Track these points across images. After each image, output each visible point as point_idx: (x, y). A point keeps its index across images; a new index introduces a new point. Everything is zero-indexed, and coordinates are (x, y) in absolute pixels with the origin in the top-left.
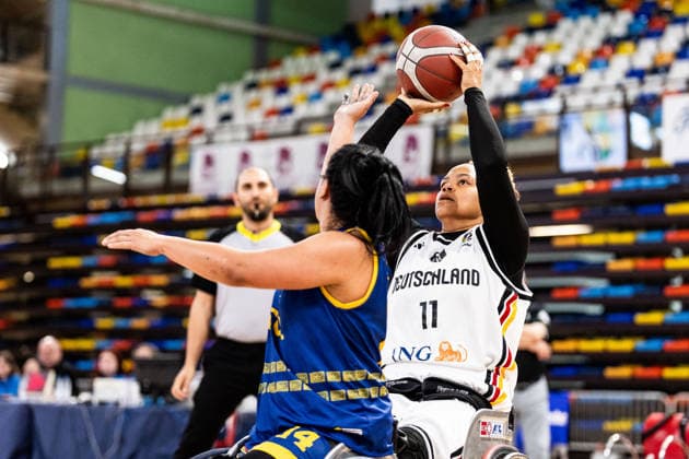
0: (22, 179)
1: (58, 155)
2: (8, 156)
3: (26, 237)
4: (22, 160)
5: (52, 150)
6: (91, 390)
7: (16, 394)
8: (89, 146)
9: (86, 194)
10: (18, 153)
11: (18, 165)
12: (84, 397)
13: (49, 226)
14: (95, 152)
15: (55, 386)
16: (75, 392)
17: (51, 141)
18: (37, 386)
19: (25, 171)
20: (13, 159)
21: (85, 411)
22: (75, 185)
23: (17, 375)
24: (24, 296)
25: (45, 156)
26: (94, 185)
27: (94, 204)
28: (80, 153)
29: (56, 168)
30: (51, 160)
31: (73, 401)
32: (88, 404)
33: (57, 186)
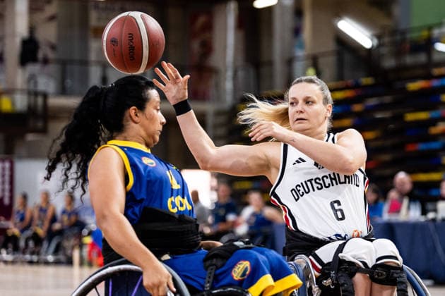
0: (383, 55)
1: (409, 36)
2: (372, 40)
3: (387, 99)
4: (382, 42)
5: (403, 33)
6: (435, 210)
7: (381, 215)
8: (430, 28)
9: (430, 64)
10: (379, 37)
11: (380, 45)
12: (431, 215)
13: (404, 90)
14: (436, 32)
15: (409, 208)
16: (424, 212)
17: (402, 26)
18: (395, 209)
19: (384, 50)
20: (376, 42)
21: (431, 226)
22: (422, 58)
23: (381, 201)
24: (389, 142)
25: (398, 37)
26: (436, 57)
27: (436, 71)
28: (425, 33)
29: (408, 46)
30: (404, 40)
31: (422, 219)
32: (434, 220)
33: (409, 60)
